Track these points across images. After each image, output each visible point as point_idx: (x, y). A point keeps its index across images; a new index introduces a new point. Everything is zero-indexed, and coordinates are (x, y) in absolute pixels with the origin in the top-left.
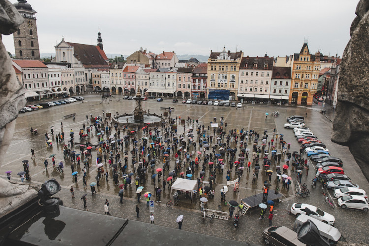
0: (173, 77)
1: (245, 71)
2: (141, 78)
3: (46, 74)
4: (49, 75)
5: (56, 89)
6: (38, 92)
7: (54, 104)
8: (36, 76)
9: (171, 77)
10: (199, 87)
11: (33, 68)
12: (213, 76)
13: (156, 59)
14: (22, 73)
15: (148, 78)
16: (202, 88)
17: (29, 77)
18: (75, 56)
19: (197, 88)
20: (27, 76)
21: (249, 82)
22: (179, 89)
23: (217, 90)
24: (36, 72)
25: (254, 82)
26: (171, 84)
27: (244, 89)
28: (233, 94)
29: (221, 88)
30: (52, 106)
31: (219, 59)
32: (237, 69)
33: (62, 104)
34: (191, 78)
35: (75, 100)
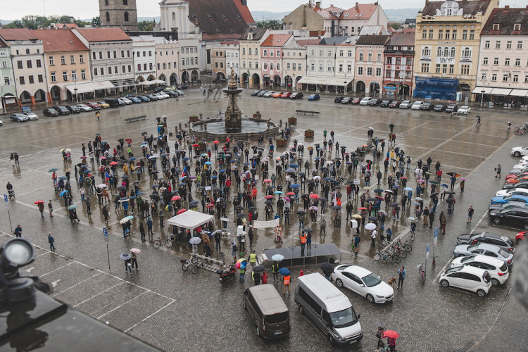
0: (350, 55)
1: (493, 40)
2: (291, 56)
3: (128, 51)
4: (134, 53)
5: (145, 77)
6: (114, 82)
7: (128, 101)
8: (112, 55)
9: (346, 54)
10: (397, 73)
11: (108, 42)
12: (426, 51)
13: (340, 19)
14: (89, 50)
15: (303, 56)
16: (402, 75)
17: (101, 57)
18: (192, 18)
19: (393, 74)
20: (97, 55)
21: (502, 62)
22: (359, 78)
23: (432, 79)
24: (112, 47)
25: (513, 62)
26: (345, 68)
27: (489, 76)
28: (465, 87)
29: (442, 75)
30: (126, 104)
31: (439, 16)
32: (477, 36)
33: (143, 101)
34: (382, 54)
35: (167, 96)
